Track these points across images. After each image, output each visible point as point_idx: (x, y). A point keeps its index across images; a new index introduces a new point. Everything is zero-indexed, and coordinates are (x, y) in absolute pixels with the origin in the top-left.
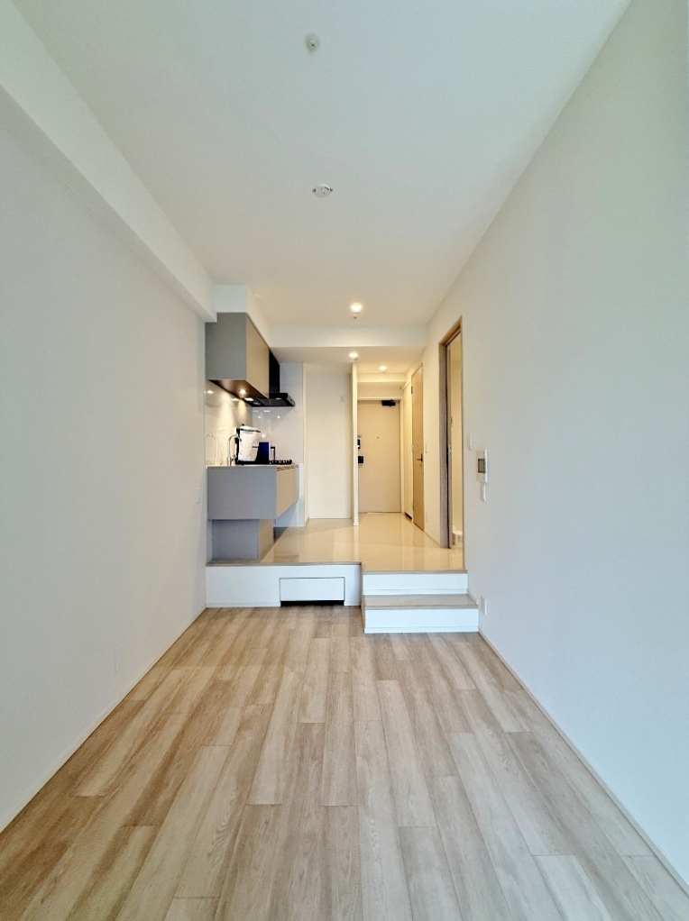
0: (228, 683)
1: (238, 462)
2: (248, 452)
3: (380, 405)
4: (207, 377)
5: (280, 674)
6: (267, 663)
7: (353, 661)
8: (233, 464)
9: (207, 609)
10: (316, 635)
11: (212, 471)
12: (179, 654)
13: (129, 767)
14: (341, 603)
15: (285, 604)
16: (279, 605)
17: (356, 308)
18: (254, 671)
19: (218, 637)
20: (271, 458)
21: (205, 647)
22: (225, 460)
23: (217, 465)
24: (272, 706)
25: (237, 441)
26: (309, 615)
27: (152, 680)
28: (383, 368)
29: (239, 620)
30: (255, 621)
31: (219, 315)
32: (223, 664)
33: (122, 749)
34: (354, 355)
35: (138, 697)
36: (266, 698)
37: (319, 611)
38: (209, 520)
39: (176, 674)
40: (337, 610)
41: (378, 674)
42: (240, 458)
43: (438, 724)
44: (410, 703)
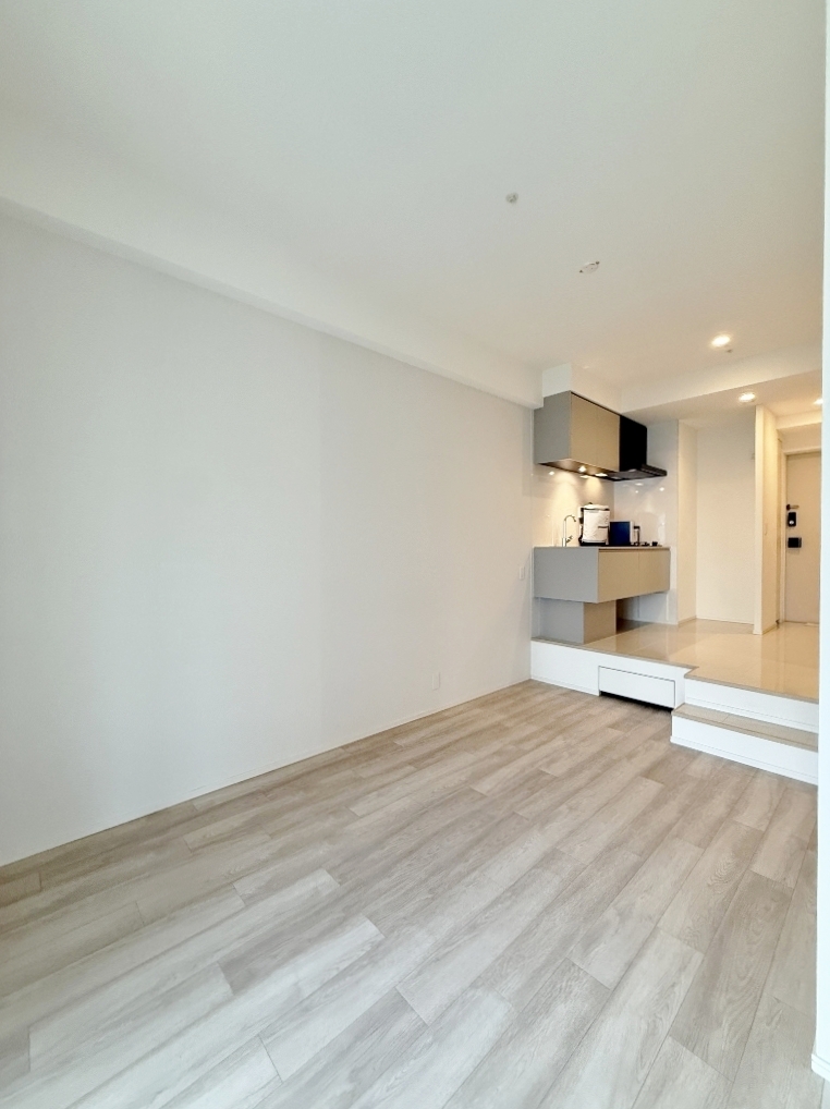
0: (507, 728)
1: (583, 544)
2: (594, 529)
4: (535, 461)
5: (551, 738)
8: (574, 543)
9: (530, 680)
11: (539, 553)
12: (489, 700)
14: (669, 710)
15: (604, 694)
16: (598, 694)
17: (721, 341)
20: (633, 539)
21: (509, 703)
22: (560, 540)
23: (550, 546)
25: (582, 520)
27: (461, 709)
31: (545, 399)
32: (513, 717)
33: (424, 733)
34: (747, 397)
35: (446, 714)
36: (527, 746)
37: (639, 711)
38: (536, 598)
39: (477, 711)
41: (648, 773)
42: (585, 539)
43: (669, 828)
44: (657, 803)
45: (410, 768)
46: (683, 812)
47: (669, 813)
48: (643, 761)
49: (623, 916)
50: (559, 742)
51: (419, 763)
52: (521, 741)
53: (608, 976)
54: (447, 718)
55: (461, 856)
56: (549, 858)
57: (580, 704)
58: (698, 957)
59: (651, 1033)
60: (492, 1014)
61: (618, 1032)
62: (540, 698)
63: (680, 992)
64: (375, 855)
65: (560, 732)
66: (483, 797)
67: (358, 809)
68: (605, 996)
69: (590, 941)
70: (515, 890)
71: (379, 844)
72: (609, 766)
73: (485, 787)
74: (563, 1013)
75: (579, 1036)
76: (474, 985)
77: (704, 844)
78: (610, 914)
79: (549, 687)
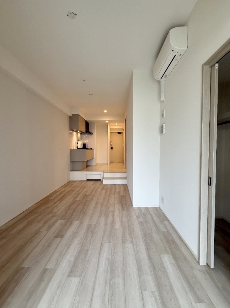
0: (73, 190)
1: (78, 148)
2: (80, 146)
3: (117, 134)
4: (70, 129)
6: (81, 188)
7: (99, 188)
8: (77, 149)
9: (70, 181)
10: (93, 184)
11: (71, 150)
12: (64, 186)
13: (56, 197)
14: (100, 180)
15: (88, 180)
16: (86, 180)
17: (105, 111)
19: (72, 184)
20: (87, 148)
21: (69, 186)
25: (78, 144)
26: (92, 182)
27: (59, 189)
28: (116, 124)
29: (77, 183)
30: (80, 183)
32: (73, 188)
35: (57, 191)
36: (80, 191)
37: (95, 181)
39: (64, 189)
41: (103, 189)
42: (78, 147)
43: (109, 194)
44: (106, 192)
45: (59, 202)
46: (110, 192)
47: (108, 193)
48: (101, 188)
49: (110, 204)
50: (85, 189)
51: (61, 200)
52: (78, 191)
53: (113, 210)
54: (58, 192)
55: (83, 208)
56: (97, 203)
57: (84, 182)
58: (120, 204)
59: (119, 211)
60: (103, 219)
61: (117, 213)
62: (75, 184)
63: (120, 207)
64: (67, 214)
65: (85, 187)
66: (79, 200)
67: (55, 210)
68: (113, 212)
69: (109, 208)
70: (95, 208)
71: (66, 213)
72: (96, 190)
73: (78, 199)
74: (110, 215)
75: (113, 215)
76: (98, 218)
77: (114, 194)
78: (109, 205)
79: (76, 181)
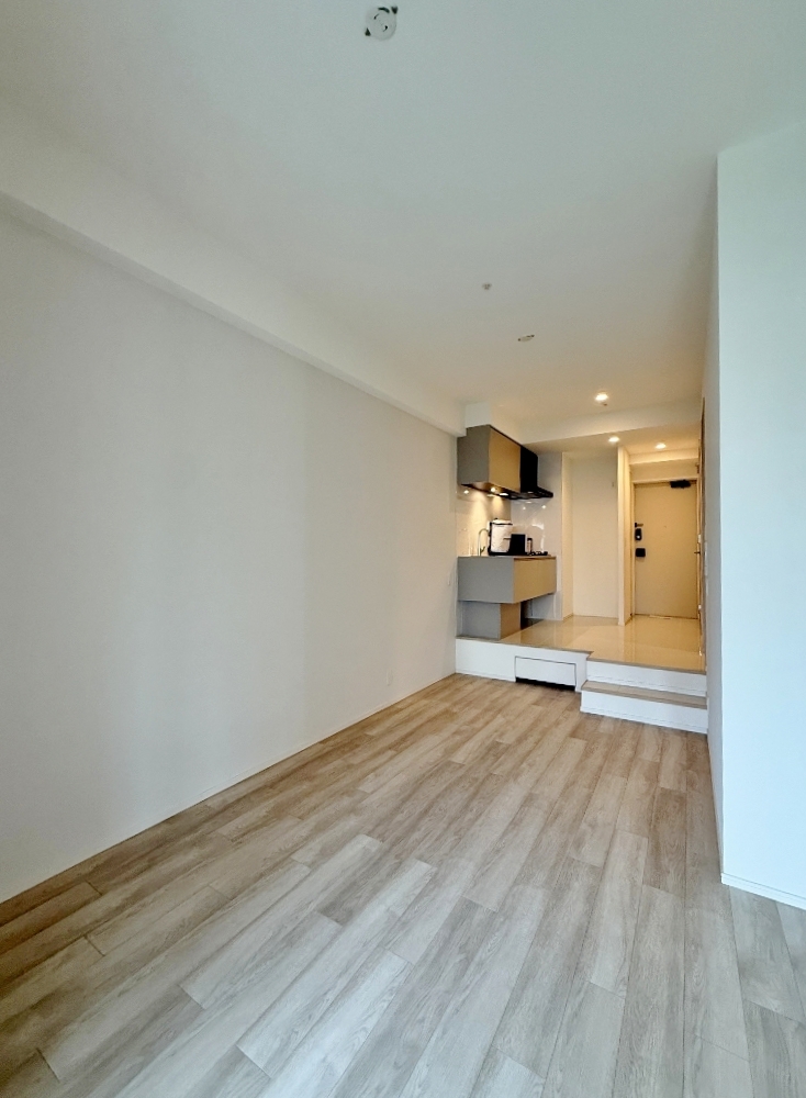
1: (491, 553)
2: (499, 543)
3: (669, 487)
4: (458, 482)
5: (494, 717)
6: (487, 710)
7: (557, 723)
8: (485, 554)
9: (454, 674)
10: (536, 703)
11: (461, 560)
12: (430, 692)
13: (390, 731)
14: (571, 688)
15: (519, 681)
16: (514, 680)
17: (602, 397)
18: (474, 713)
19: (458, 690)
20: (527, 550)
21: (447, 692)
22: (476, 550)
23: (469, 555)
24: (479, 730)
25: (490, 534)
26: (537, 692)
27: (409, 701)
28: (661, 446)
29: (476, 684)
30: (488, 687)
31: (469, 430)
32: (455, 704)
33: (388, 723)
34: (614, 440)
35: (399, 707)
36: (479, 725)
37: (548, 691)
38: (459, 601)
39: (425, 702)
40: (565, 693)
42: (493, 549)
43: (601, 768)
45: (390, 753)
46: (606, 757)
47: (596, 760)
48: (567, 726)
49: (593, 826)
50: (500, 720)
51: (398, 746)
52: (472, 722)
53: (598, 861)
54: (401, 710)
55: (466, 807)
56: (529, 800)
57: (505, 689)
58: (645, 840)
59: (633, 885)
61: (615, 890)
62: (470, 688)
63: (642, 861)
64: (399, 817)
65: (500, 711)
66: (461, 766)
67: (367, 787)
68: (600, 873)
69: (579, 844)
71: (397, 809)
72: (544, 733)
73: (459, 758)
74: (578, 888)
75: (593, 897)
76: (515, 883)
78: (584, 826)
79: (473, 679)
